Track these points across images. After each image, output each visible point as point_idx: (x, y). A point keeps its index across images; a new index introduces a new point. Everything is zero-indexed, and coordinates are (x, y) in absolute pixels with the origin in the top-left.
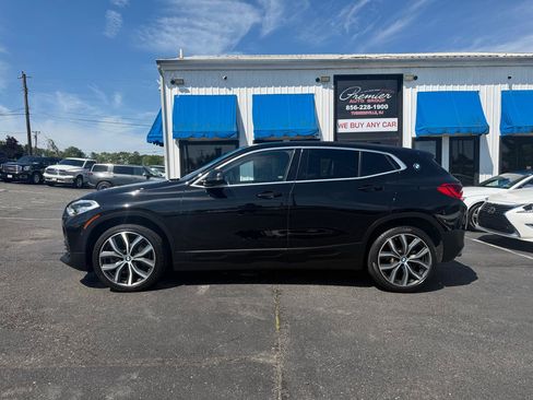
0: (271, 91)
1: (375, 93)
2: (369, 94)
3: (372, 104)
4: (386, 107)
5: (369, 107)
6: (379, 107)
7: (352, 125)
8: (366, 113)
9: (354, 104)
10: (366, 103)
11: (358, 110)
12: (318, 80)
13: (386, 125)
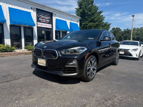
0: (16, 7)
1: (46, 16)
2: (45, 16)
3: (46, 19)
4: (49, 21)
5: (45, 20)
6: (47, 21)
7: (41, 25)
8: (44, 22)
9: (41, 18)
10: (44, 19)
11: (42, 20)
12: (32, 8)
13: (49, 26)
